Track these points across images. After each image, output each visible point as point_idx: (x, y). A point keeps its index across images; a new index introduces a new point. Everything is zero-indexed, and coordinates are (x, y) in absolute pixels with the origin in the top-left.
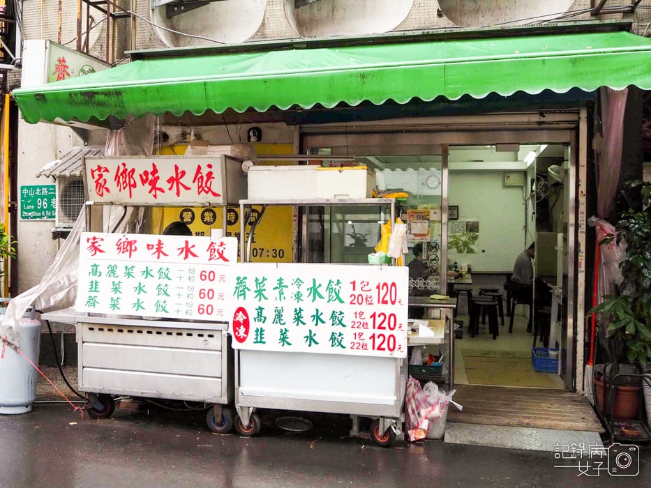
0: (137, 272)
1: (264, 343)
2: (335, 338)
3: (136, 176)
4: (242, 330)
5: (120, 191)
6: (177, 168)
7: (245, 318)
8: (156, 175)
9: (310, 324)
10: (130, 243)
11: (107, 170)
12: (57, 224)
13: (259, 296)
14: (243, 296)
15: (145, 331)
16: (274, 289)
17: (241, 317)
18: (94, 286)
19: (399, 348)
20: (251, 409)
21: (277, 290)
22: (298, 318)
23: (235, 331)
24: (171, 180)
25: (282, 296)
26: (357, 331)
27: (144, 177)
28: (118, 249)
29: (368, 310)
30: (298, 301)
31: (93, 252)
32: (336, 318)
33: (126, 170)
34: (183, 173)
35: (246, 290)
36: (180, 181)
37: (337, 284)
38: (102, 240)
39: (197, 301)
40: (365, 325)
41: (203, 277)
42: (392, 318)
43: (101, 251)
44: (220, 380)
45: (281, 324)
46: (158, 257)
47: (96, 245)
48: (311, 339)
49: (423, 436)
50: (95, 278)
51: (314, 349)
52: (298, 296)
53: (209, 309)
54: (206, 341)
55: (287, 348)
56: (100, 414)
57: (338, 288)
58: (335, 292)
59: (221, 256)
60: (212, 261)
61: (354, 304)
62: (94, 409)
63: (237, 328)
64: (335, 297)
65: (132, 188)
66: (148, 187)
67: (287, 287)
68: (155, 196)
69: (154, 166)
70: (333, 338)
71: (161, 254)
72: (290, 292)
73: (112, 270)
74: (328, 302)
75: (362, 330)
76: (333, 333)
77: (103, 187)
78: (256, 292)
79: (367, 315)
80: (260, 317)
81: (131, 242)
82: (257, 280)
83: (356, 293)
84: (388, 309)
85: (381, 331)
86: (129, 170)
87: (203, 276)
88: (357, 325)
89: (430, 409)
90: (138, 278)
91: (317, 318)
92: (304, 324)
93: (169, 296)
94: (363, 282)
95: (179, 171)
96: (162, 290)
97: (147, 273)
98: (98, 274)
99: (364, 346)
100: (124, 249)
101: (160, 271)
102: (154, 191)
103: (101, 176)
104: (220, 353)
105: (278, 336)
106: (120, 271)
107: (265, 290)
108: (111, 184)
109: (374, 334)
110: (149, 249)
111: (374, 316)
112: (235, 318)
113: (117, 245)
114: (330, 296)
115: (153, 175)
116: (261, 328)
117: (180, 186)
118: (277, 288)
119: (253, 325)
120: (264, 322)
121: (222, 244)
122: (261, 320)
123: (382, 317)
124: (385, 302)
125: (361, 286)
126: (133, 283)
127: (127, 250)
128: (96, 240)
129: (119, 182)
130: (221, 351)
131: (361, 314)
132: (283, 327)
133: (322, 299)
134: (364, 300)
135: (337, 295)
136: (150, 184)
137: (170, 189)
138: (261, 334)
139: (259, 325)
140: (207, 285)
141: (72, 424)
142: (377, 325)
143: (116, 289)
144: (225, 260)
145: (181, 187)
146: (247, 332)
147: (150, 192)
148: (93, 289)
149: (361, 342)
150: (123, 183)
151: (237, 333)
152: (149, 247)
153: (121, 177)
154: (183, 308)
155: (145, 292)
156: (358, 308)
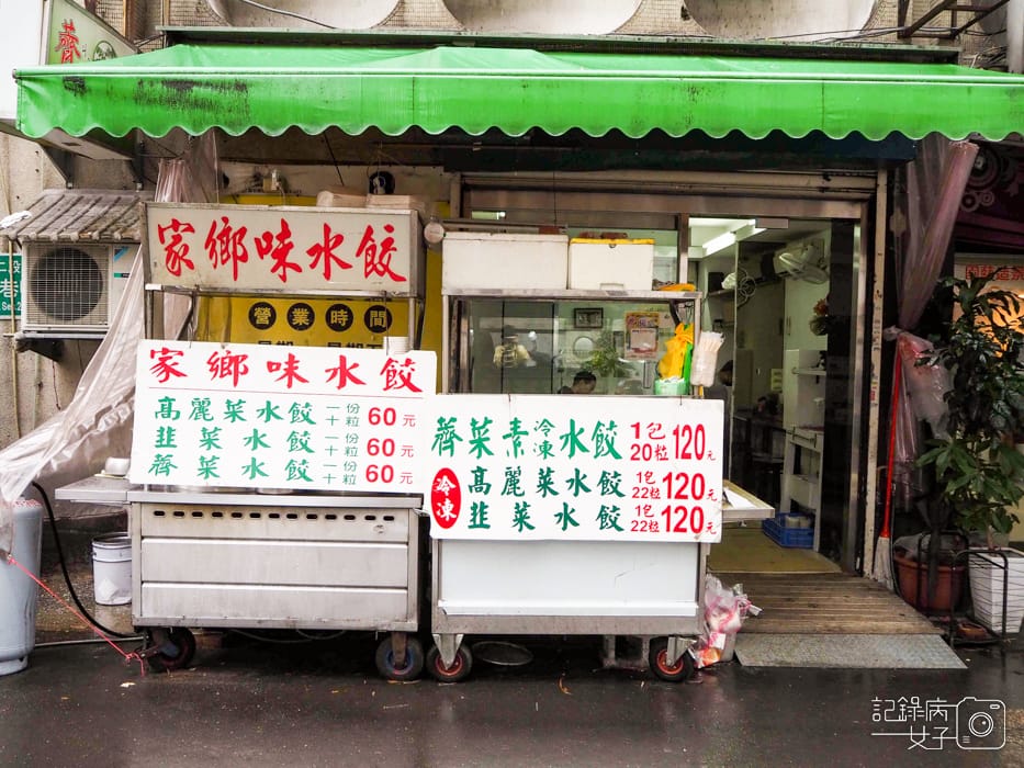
0: (249, 411)
1: (488, 527)
2: (606, 515)
3: (249, 242)
4: (448, 507)
5: (215, 266)
6: (327, 229)
7: (453, 486)
8: (287, 241)
9: (566, 494)
10: (235, 360)
11: (190, 229)
12: (24, 324)
13: (477, 451)
14: (449, 450)
15: (265, 515)
16: (504, 437)
17: (445, 486)
18: (165, 436)
19: (710, 528)
20: (460, 638)
21: (510, 440)
22: (545, 484)
23: (435, 508)
24: (314, 251)
25: (519, 450)
26: (643, 503)
27: (264, 244)
28: (211, 370)
29: (659, 469)
30: (545, 457)
31: (163, 376)
32: (609, 483)
33: (230, 229)
34: (339, 239)
35: (455, 440)
36: (333, 252)
37: (611, 429)
38: (181, 353)
39: (364, 460)
40: (655, 494)
41: (374, 419)
42: (698, 480)
43: (178, 374)
44: (405, 592)
45: (515, 494)
46: (290, 385)
47: (169, 362)
48: (566, 517)
49: (715, 659)
50: (167, 423)
51: (572, 533)
52: (546, 449)
53: (387, 473)
54: (380, 526)
55: (526, 534)
56: (172, 663)
57: (611, 434)
58: (607, 442)
59: (407, 382)
60: (391, 390)
61: (638, 459)
62: (162, 655)
63: (439, 504)
64: (606, 449)
65: (239, 263)
66: (270, 261)
67: (526, 433)
68: (284, 278)
69: (284, 224)
70: (602, 515)
71: (294, 380)
72: (531, 442)
73: (201, 408)
74: (595, 457)
75: (649, 501)
76: (603, 507)
77: (181, 258)
78: (472, 442)
79: (658, 477)
80: (480, 483)
81: (238, 357)
82: (474, 422)
83: (642, 442)
84: (691, 466)
85: (681, 502)
86: (235, 230)
87: (374, 417)
88: (641, 493)
89: (724, 616)
90: (252, 420)
91: (577, 483)
92: (555, 493)
93: (311, 451)
94: (652, 424)
95: (331, 235)
96: (298, 442)
97: (269, 412)
98: (173, 415)
99: (654, 527)
100: (223, 369)
101: (294, 408)
102: (281, 268)
103: (177, 239)
104: (405, 547)
105: (512, 514)
106: (217, 409)
107: (488, 439)
108: (198, 254)
109: (669, 508)
110: (271, 370)
111: (669, 477)
112: (434, 487)
113: (209, 363)
114: (598, 448)
115: (282, 241)
116: (482, 503)
117: (332, 261)
118: (510, 435)
119: (468, 499)
120: (486, 493)
121: (408, 362)
122: (482, 488)
123: (682, 479)
124: (686, 456)
125: (649, 431)
126: (243, 429)
127: (230, 373)
128: (169, 354)
129: (213, 251)
130: (407, 544)
131: (649, 475)
132: (520, 500)
133: (586, 453)
134: (654, 454)
135: (610, 446)
136: (274, 256)
137: (313, 266)
138: (482, 513)
139: (478, 497)
140: (382, 432)
141: (126, 685)
142: (674, 493)
143: (209, 440)
144: (414, 389)
145: (333, 263)
146: (456, 510)
147: (274, 270)
148: (165, 443)
149: (648, 520)
150: (222, 253)
151: (438, 513)
152: (271, 366)
153: (218, 242)
154: (339, 473)
155: (266, 446)
156: (643, 466)
